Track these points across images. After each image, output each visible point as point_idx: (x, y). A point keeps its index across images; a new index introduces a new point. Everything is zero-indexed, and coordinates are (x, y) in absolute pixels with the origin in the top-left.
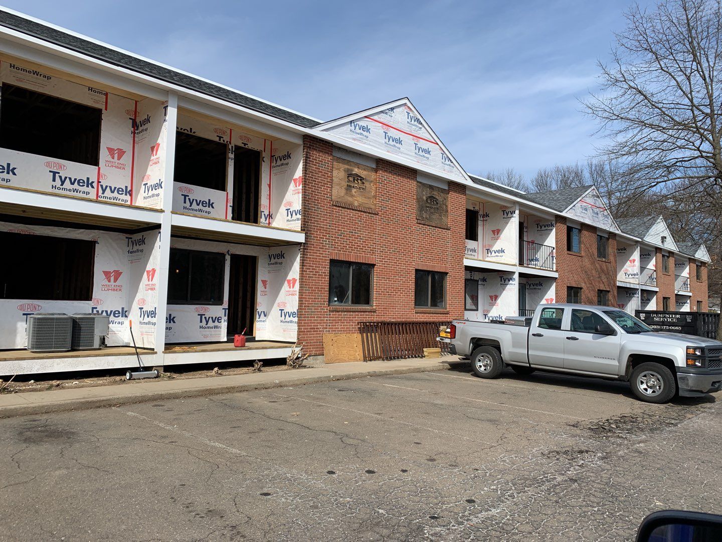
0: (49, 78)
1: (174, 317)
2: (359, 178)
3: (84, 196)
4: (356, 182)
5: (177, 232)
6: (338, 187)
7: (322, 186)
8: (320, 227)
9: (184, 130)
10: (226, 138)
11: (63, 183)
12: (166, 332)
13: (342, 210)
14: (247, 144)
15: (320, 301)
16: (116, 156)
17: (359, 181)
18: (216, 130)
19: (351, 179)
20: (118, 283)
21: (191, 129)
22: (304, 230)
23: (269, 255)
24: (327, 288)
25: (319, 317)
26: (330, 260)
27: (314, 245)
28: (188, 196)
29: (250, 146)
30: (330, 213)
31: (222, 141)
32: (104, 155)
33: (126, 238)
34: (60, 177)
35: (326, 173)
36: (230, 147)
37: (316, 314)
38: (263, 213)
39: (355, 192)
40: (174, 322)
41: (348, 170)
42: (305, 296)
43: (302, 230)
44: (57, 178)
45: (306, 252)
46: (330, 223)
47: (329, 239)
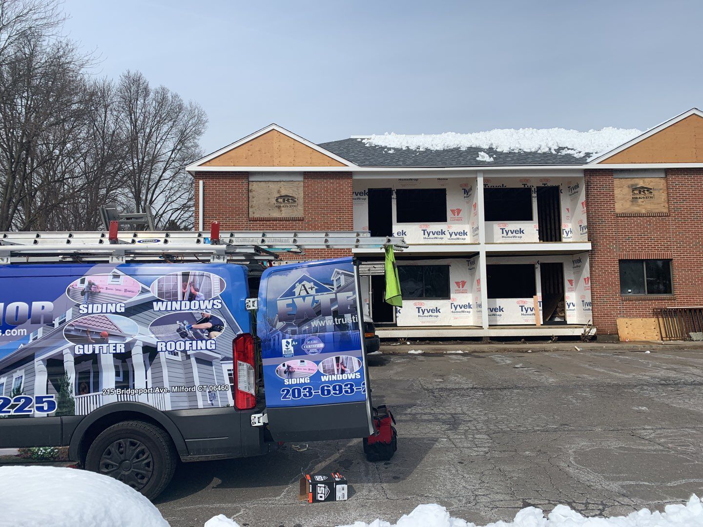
0: (417, 180)
1: (502, 308)
2: (646, 190)
4: (642, 193)
6: (622, 201)
7: (605, 204)
8: (605, 236)
9: (499, 187)
10: (529, 185)
11: (429, 235)
12: (489, 318)
13: (628, 219)
15: (612, 293)
16: (456, 214)
17: (646, 192)
18: (521, 181)
19: (636, 192)
20: (464, 288)
21: (503, 185)
22: (590, 240)
23: (573, 261)
24: (618, 283)
25: (612, 305)
26: (619, 260)
27: (601, 250)
30: (615, 223)
31: (526, 187)
32: (449, 214)
33: (467, 261)
34: (427, 232)
35: (608, 193)
36: (533, 190)
37: (608, 303)
38: (564, 231)
39: (642, 202)
40: (503, 311)
41: (632, 185)
42: (596, 289)
43: (588, 241)
44: (426, 233)
45: (594, 256)
46: (615, 232)
47: (617, 244)
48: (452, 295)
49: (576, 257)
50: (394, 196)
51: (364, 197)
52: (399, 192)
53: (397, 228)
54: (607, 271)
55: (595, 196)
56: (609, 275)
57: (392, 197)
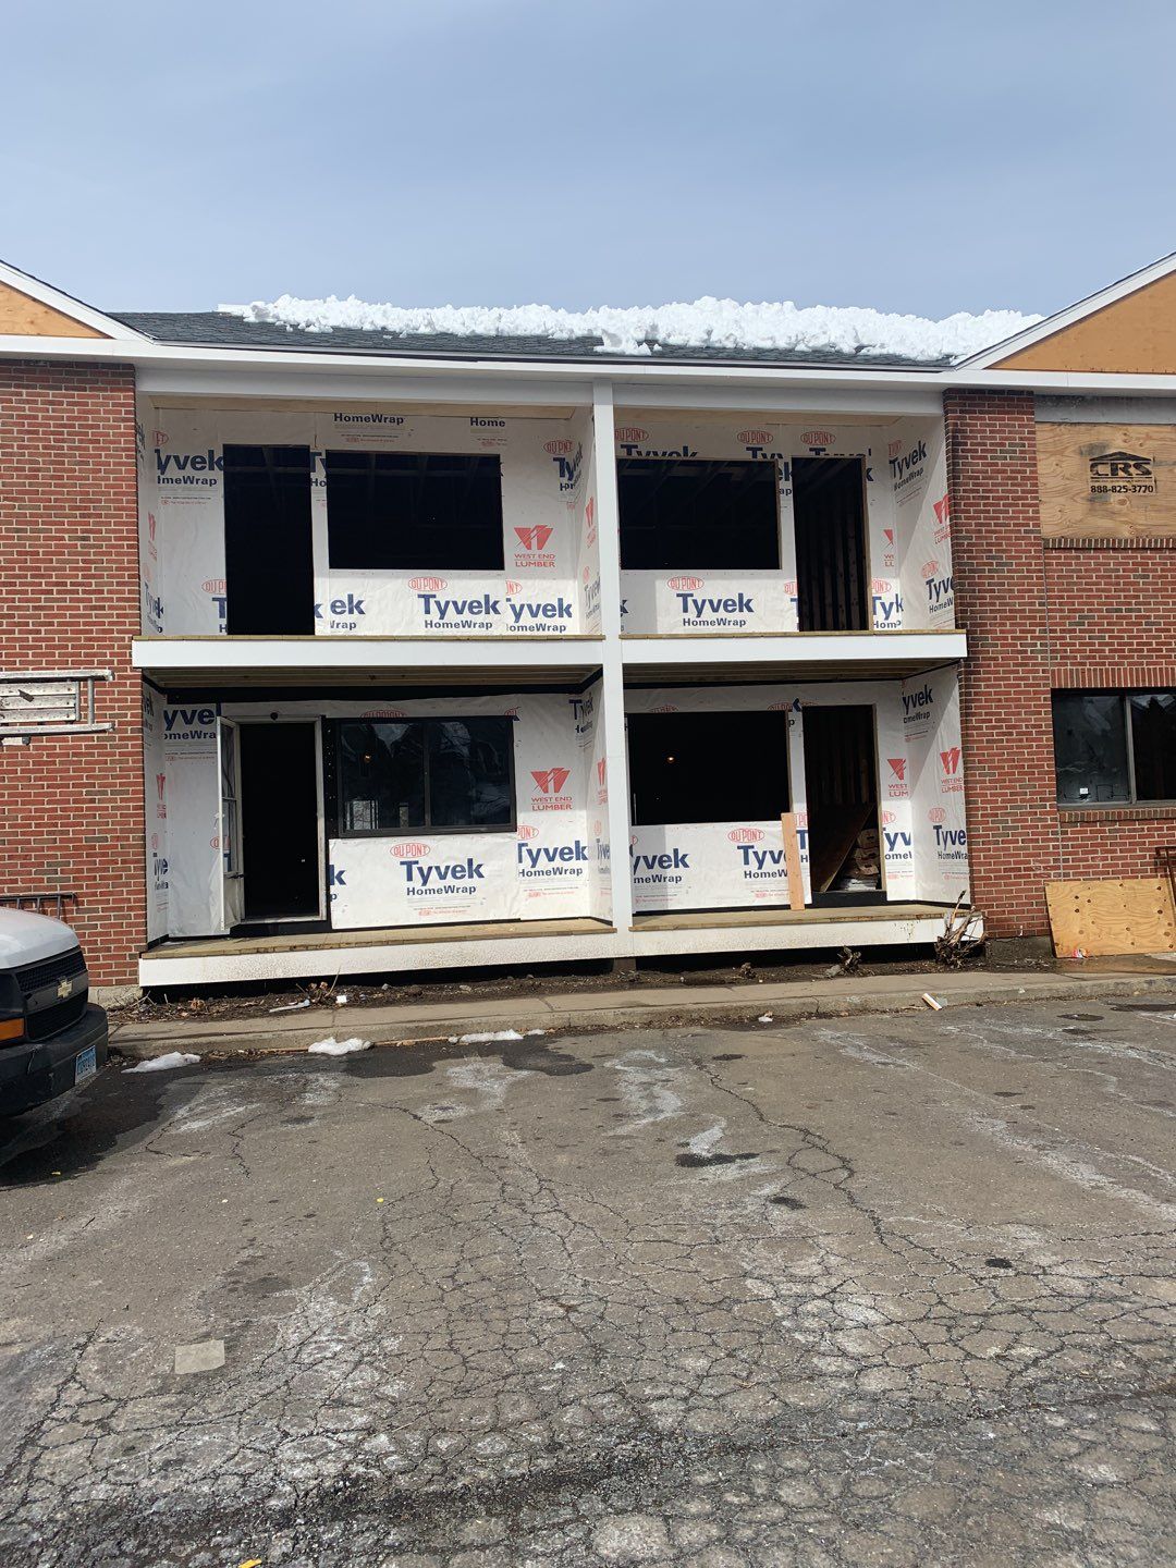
0: (400, 421)
1: (685, 856)
2: (1132, 463)
3: (483, 632)
4: (1121, 474)
5: (638, 678)
6: (1062, 500)
7: (1010, 505)
8: (1011, 611)
9: (671, 454)
10: (768, 450)
11: (443, 613)
13: (1078, 558)
14: (824, 450)
15: (1032, 800)
16: (534, 542)
17: (1132, 470)
18: (743, 437)
19: (1104, 469)
20: (563, 793)
21: (685, 449)
22: (963, 626)
23: (904, 699)
24: (1049, 765)
25: (1032, 841)
26: (1054, 691)
27: (995, 659)
28: (692, 595)
29: (832, 451)
30: (1040, 571)
31: (760, 457)
32: (511, 545)
33: (571, 702)
34: (438, 603)
35: (1019, 472)
36: (782, 467)
37: (1020, 834)
38: (878, 602)
39: (1122, 502)
40: (686, 866)
41: (1092, 448)
42: (981, 789)
43: (957, 627)
44: (433, 607)
45: (976, 680)
46: (1041, 597)
47: (1045, 638)
48: (523, 818)
49: (914, 686)
50: (319, 474)
51: (207, 474)
52: (334, 459)
53: (329, 586)
54: (1014, 727)
55: (978, 478)
56: (1021, 740)
57: (313, 476)
